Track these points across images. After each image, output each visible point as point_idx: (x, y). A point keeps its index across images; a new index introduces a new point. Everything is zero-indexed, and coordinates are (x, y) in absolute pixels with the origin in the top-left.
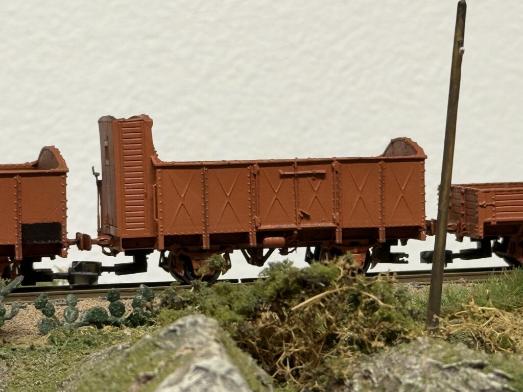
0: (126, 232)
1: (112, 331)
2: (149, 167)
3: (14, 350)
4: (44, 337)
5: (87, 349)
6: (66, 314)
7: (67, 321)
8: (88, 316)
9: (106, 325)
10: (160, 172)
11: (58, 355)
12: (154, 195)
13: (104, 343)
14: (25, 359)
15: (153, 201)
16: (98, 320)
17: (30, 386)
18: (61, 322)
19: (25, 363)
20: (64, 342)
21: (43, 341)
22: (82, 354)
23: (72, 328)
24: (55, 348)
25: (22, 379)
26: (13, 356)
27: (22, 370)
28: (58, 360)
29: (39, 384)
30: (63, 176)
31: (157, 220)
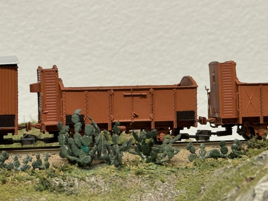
0: (224, 115)
1: (223, 160)
2: (234, 85)
3: (178, 168)
4: (191, 163)
5: (212, 168)
6: (201, 152)
7: (201, 155)
8: (211, 154)
9: (219, 158)
10: (240, 87)
11: (199, 171)
12: (237, 98)
13: (220, 166)
14: (183, 173)
15: (237, 101)
16: (215, 155)
17: (187, 185)
18: (198, 156)
19: (184, 175)
20: (201, 165)
21: (191, 165)
22: (210, 170)
23: (204, 159)
24: (197, 168)
25: (183, 182)
26: (178, 171)
27: (182, 178)
28: (199, 173)
29: (191, 184)
30: (195, 89)
31: (239, 110)
